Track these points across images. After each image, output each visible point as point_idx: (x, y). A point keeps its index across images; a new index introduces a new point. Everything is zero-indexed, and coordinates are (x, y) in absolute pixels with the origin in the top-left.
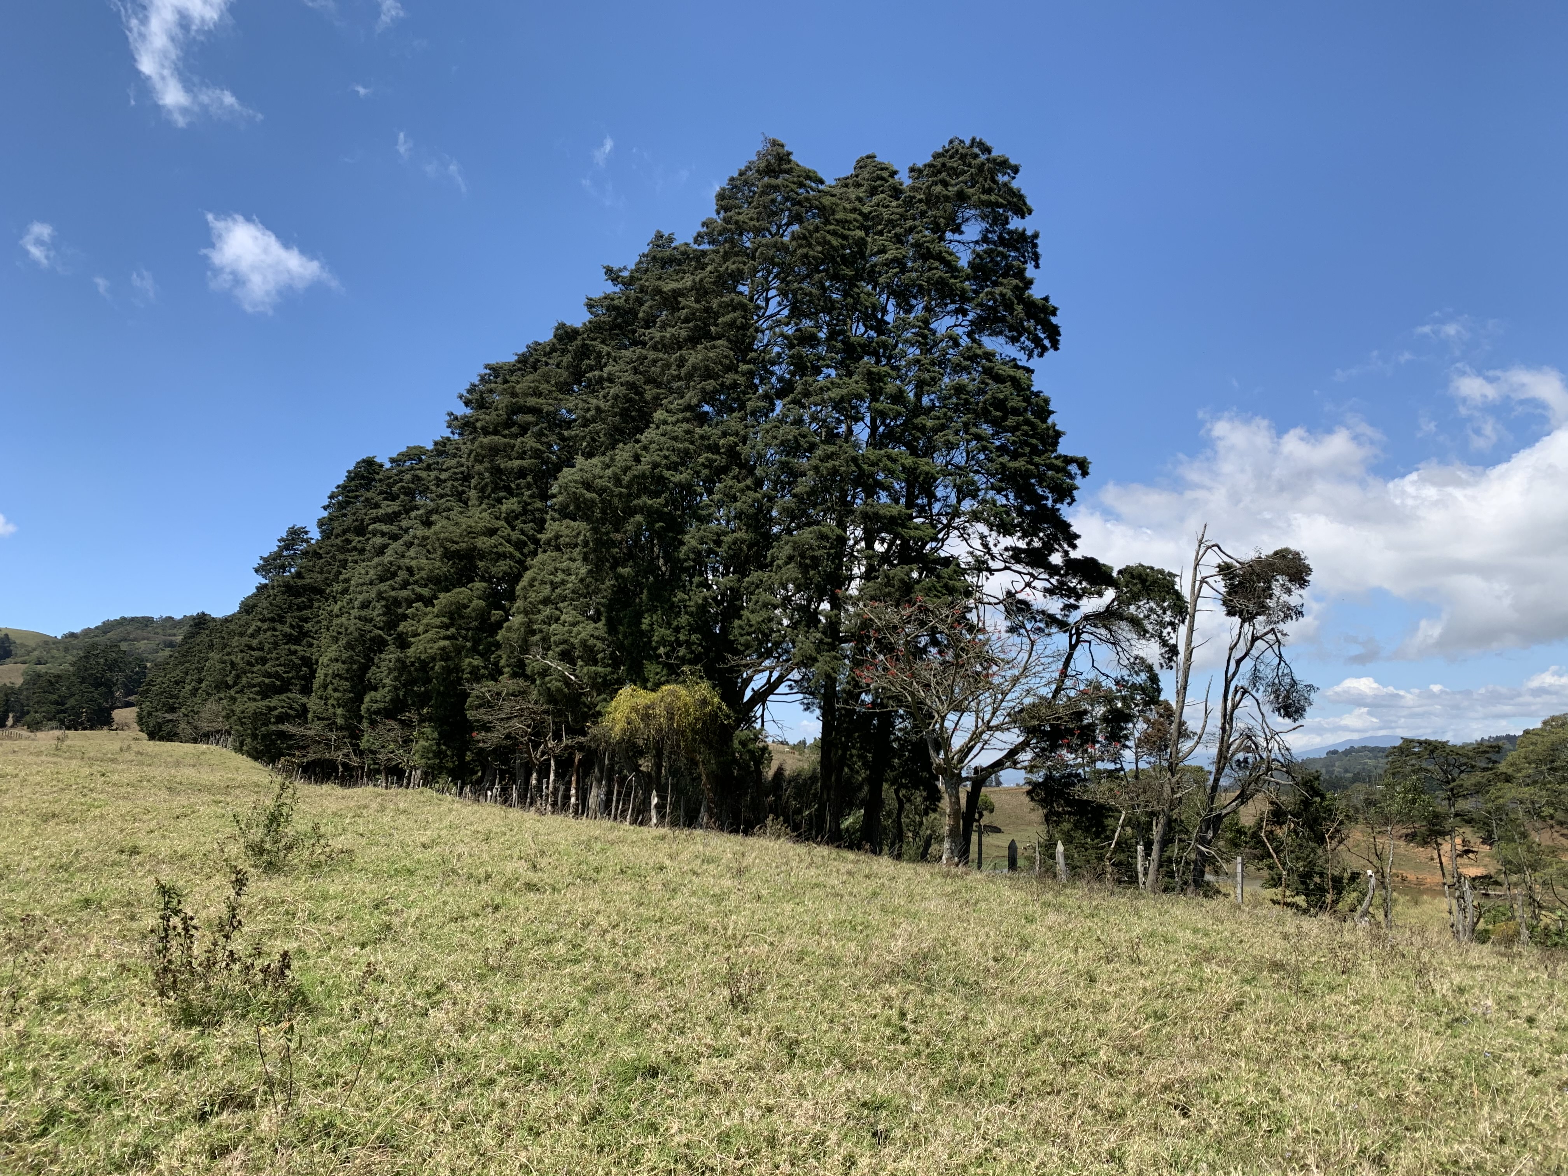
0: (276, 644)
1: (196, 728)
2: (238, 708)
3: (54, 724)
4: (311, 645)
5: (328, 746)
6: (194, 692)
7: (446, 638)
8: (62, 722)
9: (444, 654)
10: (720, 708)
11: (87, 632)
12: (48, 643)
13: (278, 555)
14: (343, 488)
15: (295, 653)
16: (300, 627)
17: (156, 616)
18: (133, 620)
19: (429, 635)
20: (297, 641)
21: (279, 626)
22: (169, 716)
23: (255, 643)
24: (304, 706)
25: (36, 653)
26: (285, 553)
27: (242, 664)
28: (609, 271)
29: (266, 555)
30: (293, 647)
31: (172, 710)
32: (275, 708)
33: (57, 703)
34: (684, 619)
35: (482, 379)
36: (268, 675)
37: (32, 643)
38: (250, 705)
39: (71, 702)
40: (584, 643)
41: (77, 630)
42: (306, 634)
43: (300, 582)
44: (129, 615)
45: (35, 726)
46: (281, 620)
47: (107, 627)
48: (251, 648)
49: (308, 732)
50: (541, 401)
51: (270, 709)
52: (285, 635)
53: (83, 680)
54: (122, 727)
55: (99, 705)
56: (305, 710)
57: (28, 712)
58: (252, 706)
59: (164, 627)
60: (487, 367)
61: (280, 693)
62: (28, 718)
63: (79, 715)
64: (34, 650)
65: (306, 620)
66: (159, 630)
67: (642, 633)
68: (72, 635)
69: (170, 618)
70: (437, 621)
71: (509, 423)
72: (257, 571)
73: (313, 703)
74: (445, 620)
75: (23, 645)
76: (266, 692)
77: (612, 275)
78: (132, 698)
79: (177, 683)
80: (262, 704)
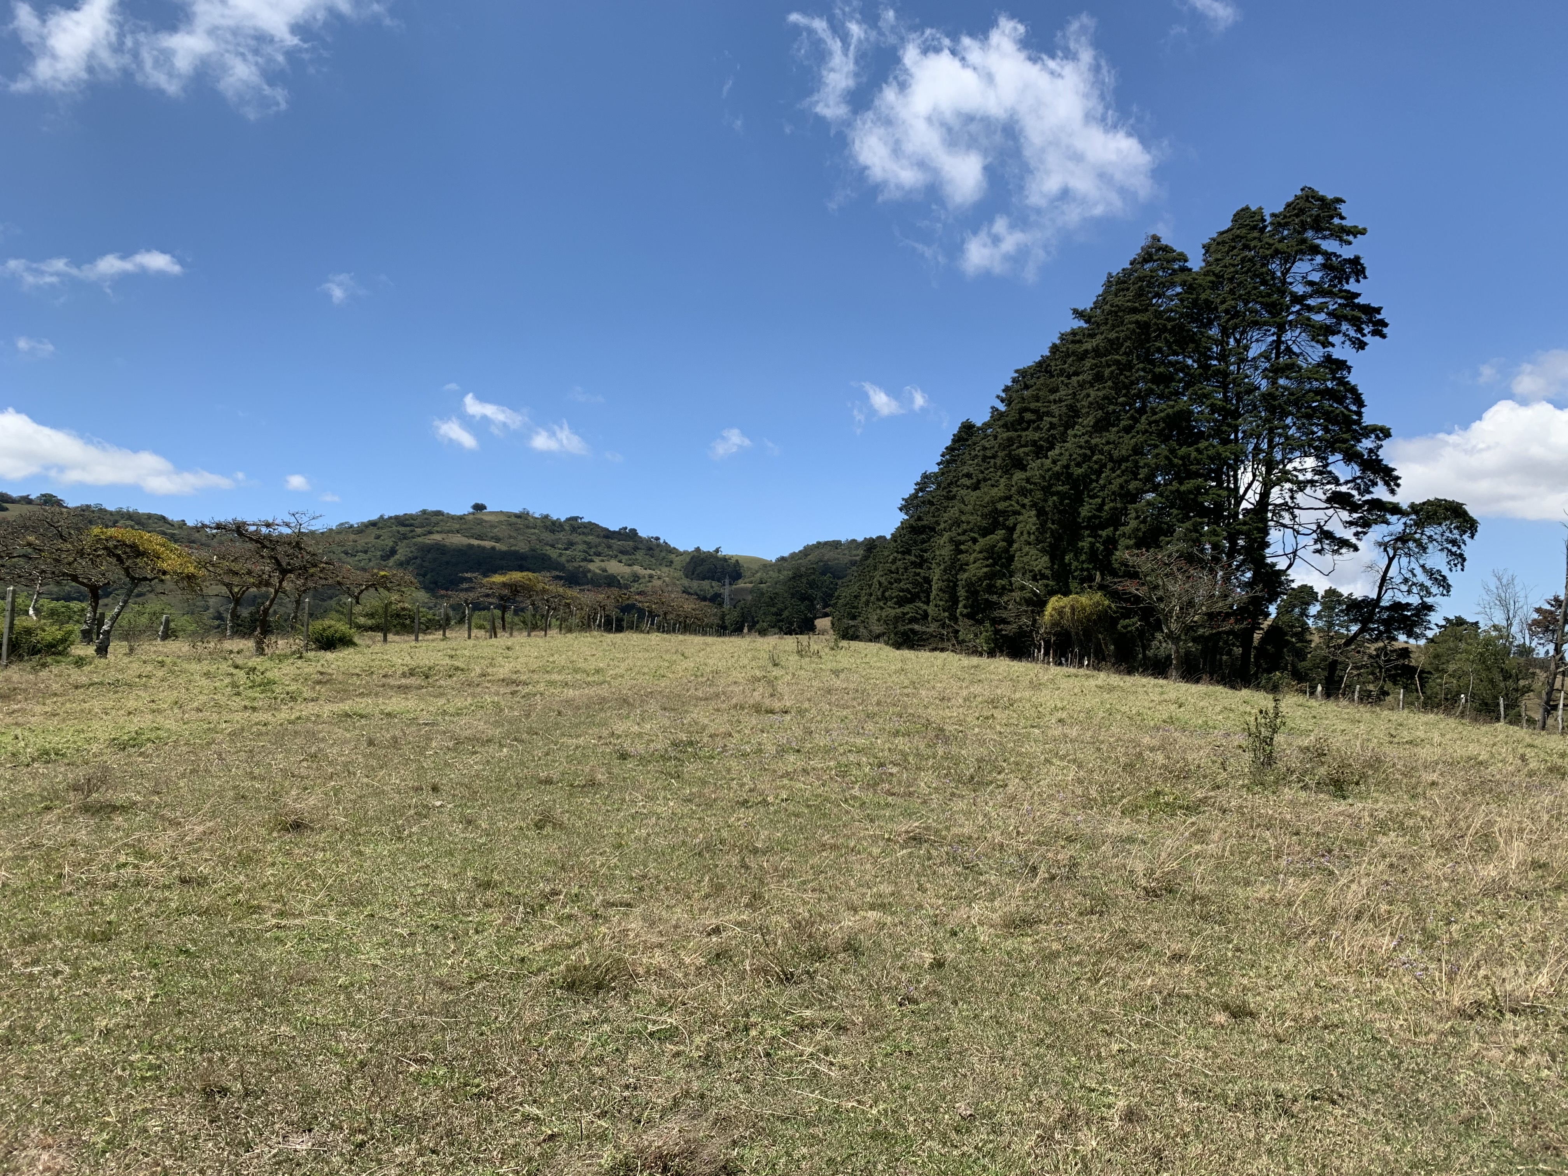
0: (906, 569)
1: (871, 631)
2: (884, 614)
3: (776, 630)
4: (930, 568)
5: (943, 640)
6: (867, 603)
7: (987, 566)
8: (781, 629)
9: (987, 576)
10: (1110, 608)
11: (793, 556)
12: (766, 566)
13: (914, 497)
14: (950, 449)
15: (919, 574)
16: (922, 557)
17: (843, 540)
18: (826, 543)
19: (976, 565)
20: (920, 566)
21: (907, 557)
22: (852, 623)
23: (893, 568)
24: (925, 611)
25: (759, 574)
26: (920, 494)
27: (886, 583)
28: (1075, 311)
29: (907, 496)
30: (918, 570)
31: (854, 618)
32: (908, 613)
33: (776, 614)
34: (1083, 557)
35: (1014, 380)
36: (902, 590)
37: (755, 567)
38: (892, 611)
39: (786, 614)
40: (1040, 571)
41: (786, 554)
42: (926, 561)
43: (920, 523)
44: (823, 539)
45: (763, 633)
46: (909, 552)
47: (807, 551)
48: (892, 572)
49: (927, 630)
50: (1039, 404)
51: (904, 614)
52: (912, 563)
53: (793, 596)
54: (823, 632)
55: (806, 615)
56: (925, 615)
57: (758, 622)
58: (892, 612)
59: (849, 548)
60: (1017, 371)
61: (911, 603)
62: (758, 626)
63: (791, 624)
64: (757, 572)
65: (926, 551)
66: (846, 552)
67: (1066, 565)
68: (783, 559)
69: (854, 541)
70: (981, 556)
71: (1021, 420)
72: (901, 509)
73: (931, 610)
74: (985, 554)
75: (749, 569)
76: (901, 602)
77: (1079, 314)
78: (827, 610)
79: (856, 597)
80: (899, 610)
